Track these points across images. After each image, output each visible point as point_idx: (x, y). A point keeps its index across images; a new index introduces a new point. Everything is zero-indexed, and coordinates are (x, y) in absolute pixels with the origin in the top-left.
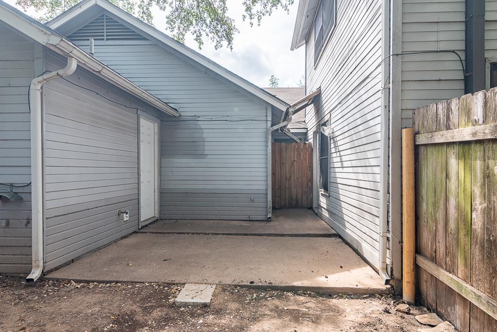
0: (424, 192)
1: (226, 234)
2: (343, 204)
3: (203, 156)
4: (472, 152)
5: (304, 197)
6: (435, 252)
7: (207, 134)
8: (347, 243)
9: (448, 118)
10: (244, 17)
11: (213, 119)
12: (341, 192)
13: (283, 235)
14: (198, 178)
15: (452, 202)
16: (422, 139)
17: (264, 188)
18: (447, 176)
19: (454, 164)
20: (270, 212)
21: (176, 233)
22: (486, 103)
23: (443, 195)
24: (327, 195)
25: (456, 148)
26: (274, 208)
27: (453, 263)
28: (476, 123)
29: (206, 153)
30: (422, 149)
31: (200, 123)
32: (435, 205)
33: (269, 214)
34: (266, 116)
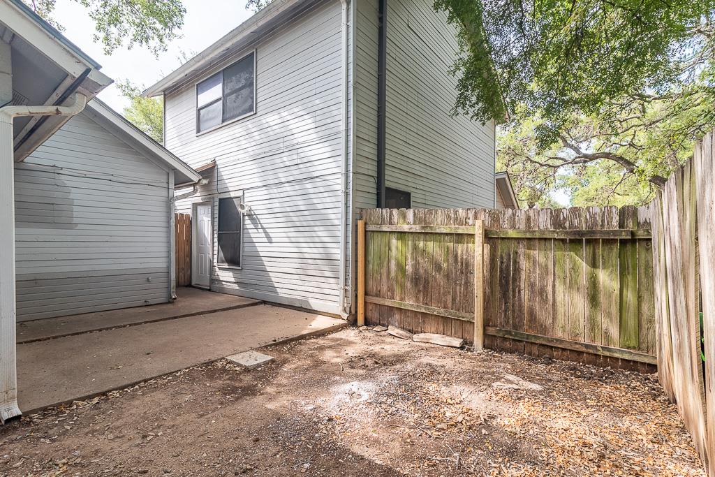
0: (370, 258)
1: (151, 322)
2: (271, 274)
3: (70, 225)
4: (406, 237)
5: (181, 274)
6: (380, 291)
7: (74, 195)
8: (281, 305)
9: (391, 219)
10: (96, 38)
11: (87, 176)
12: (266, 263)
13: (215, 311)
14: (59, 257)
15: (393, 263)
16: (371, 228)
17: (164, 265)
18: (390, 249)
19: (394, 242)
20: (173, 292)
21: (69, 335)
22: (415, 215)
23: (387, 259)
24: (240, 268)
25: (396, 235)
26: (178, 285)
27: (393, 294)
28: (409, 223)
29: (75, 220)
30: (369, 233)
31: (63, 177)
32: (380, 265)
33: (172, 295)
34: (168, 183)
